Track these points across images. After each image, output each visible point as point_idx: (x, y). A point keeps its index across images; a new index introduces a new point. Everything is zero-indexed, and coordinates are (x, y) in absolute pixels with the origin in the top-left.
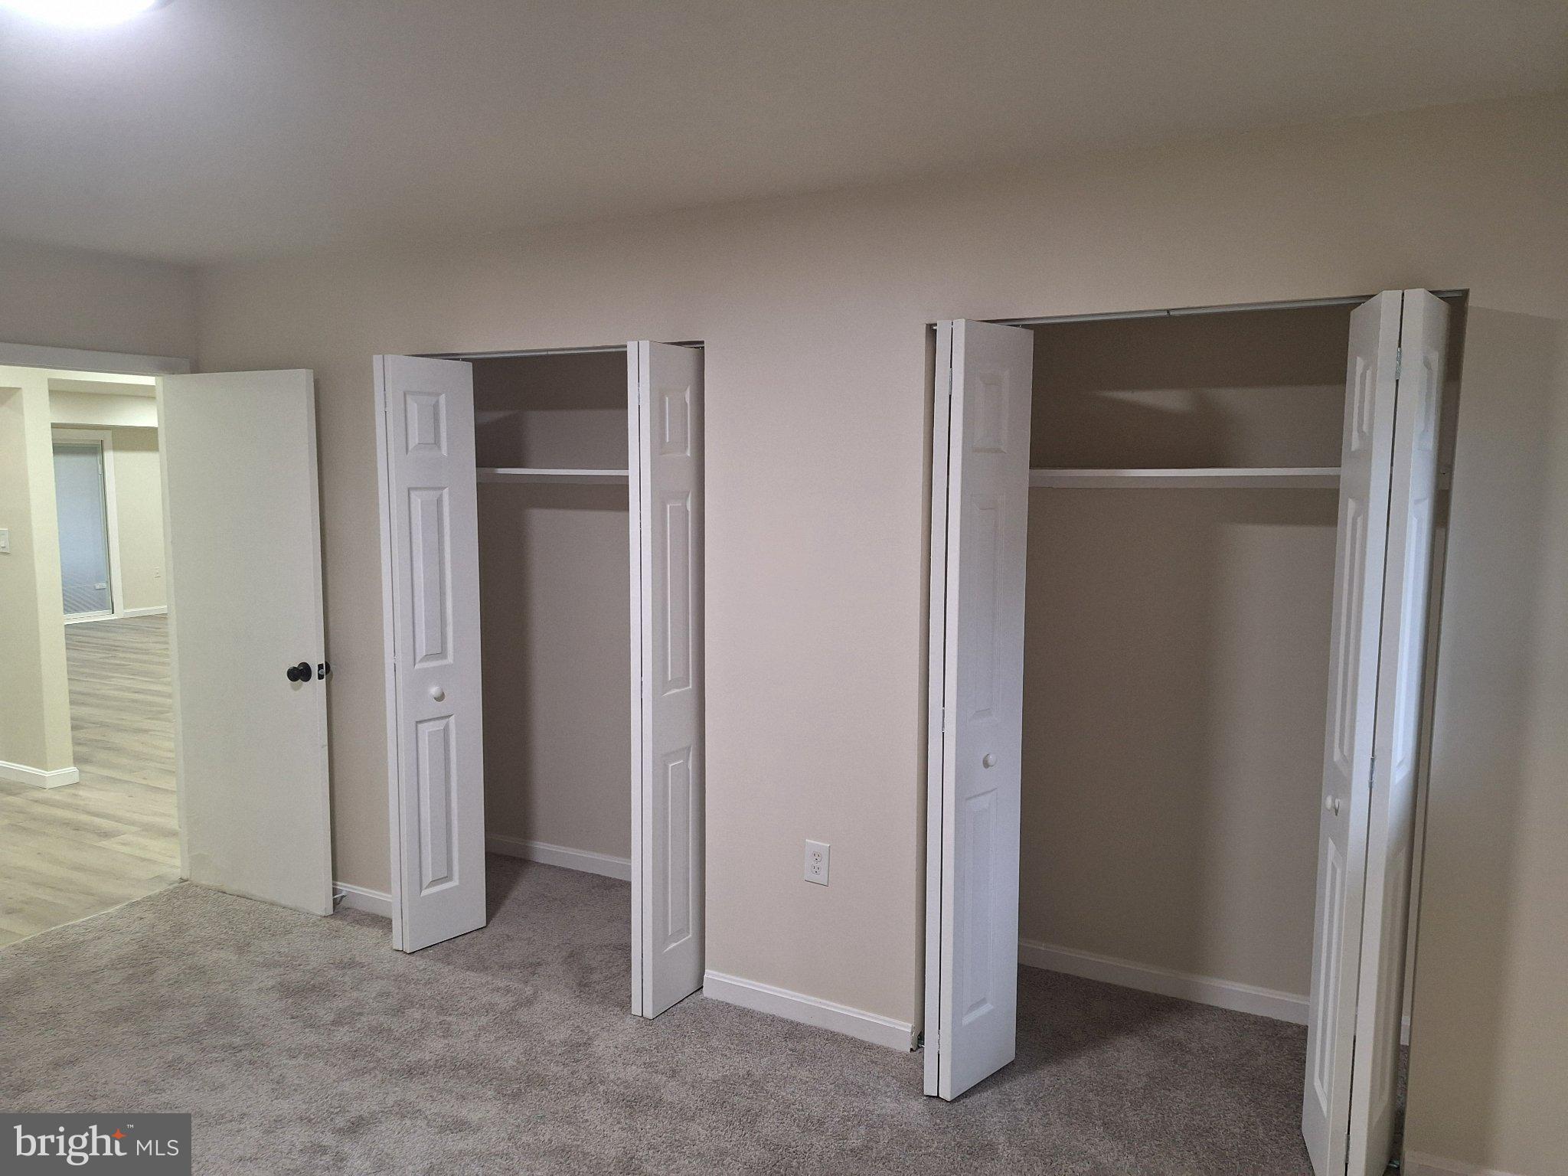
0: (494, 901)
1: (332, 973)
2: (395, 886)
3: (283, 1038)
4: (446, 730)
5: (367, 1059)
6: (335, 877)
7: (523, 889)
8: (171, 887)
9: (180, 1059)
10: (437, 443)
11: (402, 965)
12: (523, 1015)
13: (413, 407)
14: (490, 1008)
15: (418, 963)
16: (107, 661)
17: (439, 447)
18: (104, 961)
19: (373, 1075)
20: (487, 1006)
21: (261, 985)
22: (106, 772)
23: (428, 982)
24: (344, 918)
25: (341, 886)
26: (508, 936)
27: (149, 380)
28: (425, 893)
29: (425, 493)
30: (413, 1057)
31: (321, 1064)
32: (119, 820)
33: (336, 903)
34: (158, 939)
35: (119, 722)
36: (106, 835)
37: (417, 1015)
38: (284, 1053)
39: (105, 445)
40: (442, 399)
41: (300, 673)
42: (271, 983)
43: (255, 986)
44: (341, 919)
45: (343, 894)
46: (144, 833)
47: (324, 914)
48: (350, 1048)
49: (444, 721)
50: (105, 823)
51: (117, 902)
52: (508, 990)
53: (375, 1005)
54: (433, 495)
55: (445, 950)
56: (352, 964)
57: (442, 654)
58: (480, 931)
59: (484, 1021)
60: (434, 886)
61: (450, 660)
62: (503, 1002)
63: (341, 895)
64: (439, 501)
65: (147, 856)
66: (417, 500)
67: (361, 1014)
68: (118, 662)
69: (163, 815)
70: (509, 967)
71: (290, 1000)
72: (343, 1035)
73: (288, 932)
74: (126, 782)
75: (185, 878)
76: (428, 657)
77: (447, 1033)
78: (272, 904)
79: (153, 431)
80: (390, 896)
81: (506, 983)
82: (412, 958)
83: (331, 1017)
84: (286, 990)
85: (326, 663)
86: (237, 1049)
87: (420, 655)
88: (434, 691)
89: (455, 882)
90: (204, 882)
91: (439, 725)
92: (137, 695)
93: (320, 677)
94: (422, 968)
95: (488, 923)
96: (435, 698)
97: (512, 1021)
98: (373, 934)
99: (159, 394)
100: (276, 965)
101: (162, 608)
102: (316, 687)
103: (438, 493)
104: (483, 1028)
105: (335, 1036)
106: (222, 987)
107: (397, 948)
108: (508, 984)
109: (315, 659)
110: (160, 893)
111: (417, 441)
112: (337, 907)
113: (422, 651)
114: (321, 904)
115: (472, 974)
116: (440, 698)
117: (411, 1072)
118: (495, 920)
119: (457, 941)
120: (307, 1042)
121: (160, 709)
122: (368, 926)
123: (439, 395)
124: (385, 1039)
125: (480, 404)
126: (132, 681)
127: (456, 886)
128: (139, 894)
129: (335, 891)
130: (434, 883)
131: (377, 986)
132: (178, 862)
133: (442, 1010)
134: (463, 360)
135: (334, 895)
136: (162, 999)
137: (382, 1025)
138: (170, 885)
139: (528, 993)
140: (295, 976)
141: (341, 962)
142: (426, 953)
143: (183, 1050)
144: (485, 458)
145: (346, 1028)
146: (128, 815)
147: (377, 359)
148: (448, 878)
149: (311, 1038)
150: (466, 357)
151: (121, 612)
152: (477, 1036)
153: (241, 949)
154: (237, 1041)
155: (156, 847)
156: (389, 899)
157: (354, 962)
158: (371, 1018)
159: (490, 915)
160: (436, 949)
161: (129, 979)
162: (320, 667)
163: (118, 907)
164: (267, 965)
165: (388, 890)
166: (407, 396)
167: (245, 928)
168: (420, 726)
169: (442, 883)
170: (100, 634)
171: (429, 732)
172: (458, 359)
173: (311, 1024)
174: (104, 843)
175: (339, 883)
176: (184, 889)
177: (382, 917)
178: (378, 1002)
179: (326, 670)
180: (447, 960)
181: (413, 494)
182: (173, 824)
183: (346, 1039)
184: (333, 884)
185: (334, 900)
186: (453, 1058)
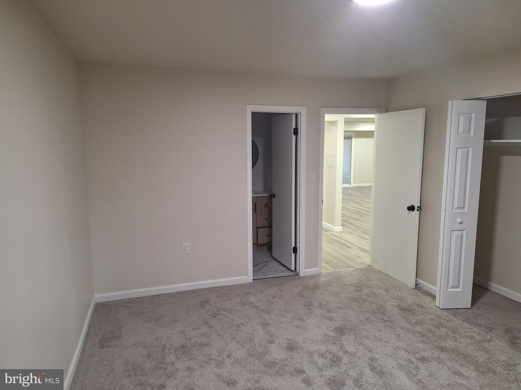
0: (475, 300)
1: (415, 307)
2: (438, 284)
3: (399, 322)
4: (462, 235)
5: (426, 339)
6: (416, 277)
7: (485, 299)
8: (366, 267)
9: (369, 318)
10: (469, 131)
11: (439, 312)
12: (485, 344)
13: (462, 119)
14: (472, 338)
15: (444, 313)
16: (349, 198)
17: (470, 133)
18: (349, 283)
19: (428, 345)
20: (471, 337)
21: (393, 304)
22: (349, 230)
23: (448, 321)
24: (419, 290)
25: (418, 280)
26: (480, 314)
27: (373, 116)
28: (449, 290)
29: (462, 149)
30: (443, 344)
31: (411, 335)
32: (352, 244)
33: (416, 285)
34: (363, 281)
35: (352, 216)
36: (349, 248)
37: (445, 331)
38: (400, 327)
39: (353, 137)
40: (473, 115)
41: (411, 208)
42: (395, 304)
43: (390, 303)
44: (418, 291)
45: (419, 283)
46: (359, 249)
47: (412, 287)
48: (421, 333)
49: (461, 232)
50: (349, 244)
51: (352, 267)
52: (479, 334)
53: (429, 322)
54: (466, 150)
55: (456, 311)
56: (421, 306)
57: (463, 208)
58: (468, 309)
59: (469, 341)
60: (452, 288)
61: (466, 210)
62: (478, 338)
63: (418, 283)
64: (468, 152)
65: (359, 256)
66: (459, 152)
67: (425, 324)
68: (352, 199)
69: (364, 245)
70: (480, 326)
71: (401, 312)
72: (418, 328)
73: (400, 290)
74: (354, 234)
75: (370, 265)
76: (458, 208)
77: (455, 340)
78: (396, 280)
79: (373, 132)
80: (436, 288)
81: (478, 331)
82: (442, 310)
83: (414, 321)
84: (400, 308)
85: (420, 206)
86: (386, 321)
87: (455, 207)
88: (459, 220)
89: (460, 289)
90: (375, 268)
91: (460, 233)
92: (356, 209)
93: (418, 210)
94: (446, 315)
95: (471, 307)
96: (459, 223)
97: (481, 345)
98: (429, 299)
99: (376, 120)
100: (397, 299)
101: (370, 184)
102: (416, 213)
103: (468, 149)
104: (469, 344)
105: (416, 328)
106: (381, 300)
107: (437, 306)
108: (480, 331)
109: (417, 205)
110: (363, 268)
111: (462, 131)
112: (416, 286)
113: (456, 206)
114: (412, 284)
115: (465, 323)
116: (461, 223)
117: (442, 349)
118: (474, 307)
119: (459, 310)
120: (407, 326)
121: (363, 214)
122: (427, 295)
123: (472, 113)
124: (433, 334)
125: (488, 116)
126: (355, 205)
127: (461, 291)
128: (358, 267)
129: (416, 281)
130: (453, 287)
131: (431, 316)
132: (368, 260)
133: (453, 332)
134: (483, 100)
135: (416, 282)
136: (364, 299)
137: (432, 329)
138: (366, 266)
139: (488, 337)
140: (403, 304)
141: (418, 304)
142: (447, 310)
143: (370, 316)
144: (488, 136)
145: (420, 326)
146: (355, 243)
147: (450, 103)
148: (458, 287)
149: (408, 326)
150: (484, 99)
151: (352, 185)
152: (467, 346)
153: (387, 291)
154: (386, 319)
155: (362, 254)
156: (436, 289)
157: (422, 306)
158: (428, 326)
159: (472, 305)
160: (452, 310)
161: (356, 290)
162: (418, 207)
163: (352, 269)
164: (394, 298)
165: (436, 286)
166: (460, 115)
167: (387, 285)
168: (452, 232)
169: (456, 288)
170: (347, 191)
171: (456, 235)
172: (481, 100)
173: (408, 321)
174: (348, 250)
175: (417, 279)
176: (370, 268)
177: (432, 294)
178: (430, 321)
179: (420, 208)
180: (455, 315)
181: (458, 150)
182: (368, 249)
183: (420, 330)
184: (416, 279)
185: (416, 284)
186: (458, 350)
